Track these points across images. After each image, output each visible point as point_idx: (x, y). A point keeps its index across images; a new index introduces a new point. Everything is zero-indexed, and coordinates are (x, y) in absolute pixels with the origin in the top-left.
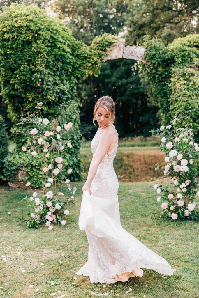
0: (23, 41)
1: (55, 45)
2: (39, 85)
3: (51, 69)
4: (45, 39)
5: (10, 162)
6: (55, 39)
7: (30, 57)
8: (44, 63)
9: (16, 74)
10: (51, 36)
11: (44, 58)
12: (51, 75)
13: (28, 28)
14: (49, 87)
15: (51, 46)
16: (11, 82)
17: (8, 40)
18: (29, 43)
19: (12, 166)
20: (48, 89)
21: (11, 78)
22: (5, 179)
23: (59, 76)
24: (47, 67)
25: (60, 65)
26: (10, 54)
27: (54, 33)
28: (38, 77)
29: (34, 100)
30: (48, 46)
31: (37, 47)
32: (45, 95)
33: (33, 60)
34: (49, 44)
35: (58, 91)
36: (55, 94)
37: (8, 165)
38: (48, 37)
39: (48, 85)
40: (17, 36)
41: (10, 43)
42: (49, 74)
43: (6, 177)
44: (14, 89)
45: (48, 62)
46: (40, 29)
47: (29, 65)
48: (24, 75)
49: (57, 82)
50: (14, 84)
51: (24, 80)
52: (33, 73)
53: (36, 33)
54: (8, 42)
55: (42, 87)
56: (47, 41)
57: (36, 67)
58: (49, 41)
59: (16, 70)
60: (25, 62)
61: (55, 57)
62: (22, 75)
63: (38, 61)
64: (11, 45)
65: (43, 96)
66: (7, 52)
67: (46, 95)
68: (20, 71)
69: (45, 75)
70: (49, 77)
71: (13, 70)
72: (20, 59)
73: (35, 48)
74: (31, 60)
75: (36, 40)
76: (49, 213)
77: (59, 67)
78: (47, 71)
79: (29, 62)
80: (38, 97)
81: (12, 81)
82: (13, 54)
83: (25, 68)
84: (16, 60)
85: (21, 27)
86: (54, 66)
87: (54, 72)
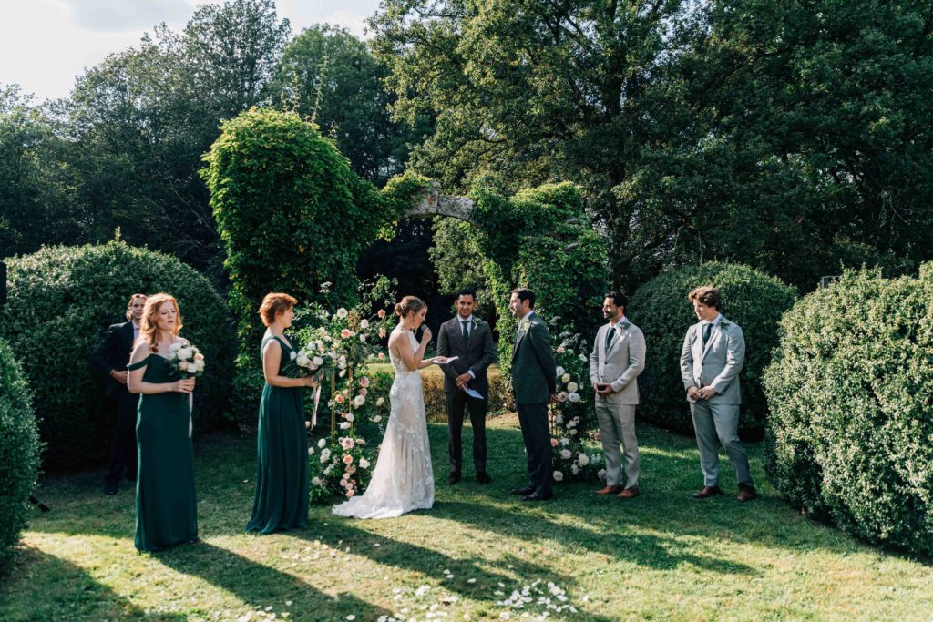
0: (277, 174)
1: (331, 185)
2: (302, 250)
3: (322, 224)
4: (316, 173)
5: (244, 385)
6: (331, 174)
7: (289, 201)
8: (312, 214)
9: (262, 230)
10: (326, 170)
11: (314, 204)
12: (323, 234)
13: (288, 152)
14: (320, 255)
15: (325, 186)
16: (252, 244)
17: (250, 170)
18: (289, 178)
19: (247, 394)
20: (318, 258)
21: (251, 236)
22: (232, 418)
23: (335, 238)
24: (317, 221)
25: (337, 217)
26: (254, 194)
27: (329, 165)
28: (303, 237)
29: (290, 275)
30: (320, 185)
31: (303, 185)
32: (312, 268)
33: (293, 206)
34: (323, 183)
35: (333, 262)
36: (328, 268)
37: (241, 392)
38: (321, 171)
39: (318, 252)
40: (267, 164)
41: (253, 175)
42: (320, 233)
43: (233, 414)
44: (255, 256)
45: (319, 212)
46: (309, 156)
47: (286, 215)
48: (278, 232)
49: (332, 247)
50: (257, 246)
51: (275, 241)
52: (294, 229)
53: (300, 163)
54: (250, 173)
55: (308, 255)
56: (318, 176)
57: (299, 220)
58: (322, 176)
59: (262, 223)
60: (279, 210)
61: (330, 204)
62: (273, 231)
63: (302, 209)
64: (256, 178)
65: (307, 269)
66: (246, 190)
67: (315, 270)
68: (270, 224)
69: (314, 233)
70: (319, 239)
71: (255, 223)
72: (270, 205)
73: (299, 188)
74: (290, 207)
75: (300, 172)
76: (346, 476)
77: (336, 222)
78: (318, 228)
79: (287, 210)
80: (298, 272)
81: (254, 241)
82: (259, 195)
83: (279, 219)
84: (262, 206)
85: (274, 149)
86: (327, 219)
87: (327, 229)
